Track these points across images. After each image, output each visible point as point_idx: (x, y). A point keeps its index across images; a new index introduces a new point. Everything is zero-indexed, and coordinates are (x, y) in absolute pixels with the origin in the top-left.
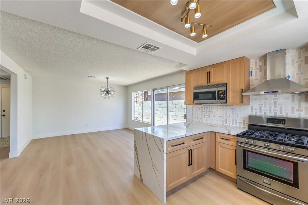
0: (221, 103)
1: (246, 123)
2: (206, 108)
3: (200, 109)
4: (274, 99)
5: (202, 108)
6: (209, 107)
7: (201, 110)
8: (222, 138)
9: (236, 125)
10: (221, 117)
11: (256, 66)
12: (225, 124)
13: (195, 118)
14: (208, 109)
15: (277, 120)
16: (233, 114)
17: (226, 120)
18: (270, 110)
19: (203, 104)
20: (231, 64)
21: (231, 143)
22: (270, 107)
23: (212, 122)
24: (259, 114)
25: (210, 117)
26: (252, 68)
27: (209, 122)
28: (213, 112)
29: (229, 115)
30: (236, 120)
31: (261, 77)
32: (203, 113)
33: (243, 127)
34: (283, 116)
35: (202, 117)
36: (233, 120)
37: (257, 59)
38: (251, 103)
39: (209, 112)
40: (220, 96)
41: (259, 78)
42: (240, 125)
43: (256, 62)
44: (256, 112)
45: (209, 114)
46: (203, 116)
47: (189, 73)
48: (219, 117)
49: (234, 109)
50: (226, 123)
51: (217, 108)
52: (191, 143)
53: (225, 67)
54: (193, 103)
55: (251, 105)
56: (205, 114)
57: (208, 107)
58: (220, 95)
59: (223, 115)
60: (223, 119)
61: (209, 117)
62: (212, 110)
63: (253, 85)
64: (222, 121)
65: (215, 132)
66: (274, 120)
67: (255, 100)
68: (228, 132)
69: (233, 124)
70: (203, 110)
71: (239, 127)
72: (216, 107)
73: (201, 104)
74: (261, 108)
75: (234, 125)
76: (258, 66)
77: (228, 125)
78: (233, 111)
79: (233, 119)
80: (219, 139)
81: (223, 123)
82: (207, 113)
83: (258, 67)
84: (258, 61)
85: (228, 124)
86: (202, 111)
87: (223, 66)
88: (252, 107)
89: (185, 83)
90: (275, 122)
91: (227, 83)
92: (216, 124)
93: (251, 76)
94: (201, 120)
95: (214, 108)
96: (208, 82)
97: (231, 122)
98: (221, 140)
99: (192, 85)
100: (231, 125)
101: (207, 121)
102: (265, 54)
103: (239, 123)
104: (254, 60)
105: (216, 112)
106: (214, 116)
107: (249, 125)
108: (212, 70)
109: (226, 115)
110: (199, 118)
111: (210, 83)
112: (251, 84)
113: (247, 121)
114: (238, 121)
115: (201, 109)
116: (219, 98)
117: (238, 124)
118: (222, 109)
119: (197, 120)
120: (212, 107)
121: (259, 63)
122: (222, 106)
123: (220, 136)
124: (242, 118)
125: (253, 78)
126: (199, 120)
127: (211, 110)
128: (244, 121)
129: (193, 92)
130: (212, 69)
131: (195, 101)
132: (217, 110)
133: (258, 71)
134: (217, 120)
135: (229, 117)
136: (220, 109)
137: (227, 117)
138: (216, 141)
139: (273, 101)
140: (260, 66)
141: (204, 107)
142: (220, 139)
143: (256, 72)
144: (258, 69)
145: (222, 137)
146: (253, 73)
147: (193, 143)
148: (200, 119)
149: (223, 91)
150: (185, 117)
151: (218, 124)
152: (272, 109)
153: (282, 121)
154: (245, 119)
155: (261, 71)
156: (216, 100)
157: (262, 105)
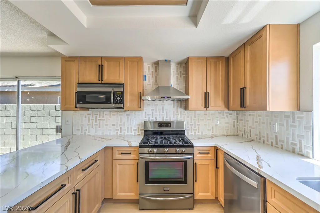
0: (115, 108)
1: (141, 130)
2: (95, 115)
3: (85, 117)
4: (162, 105)
5: (88, 114)
6: (100, 113)
7: (87, 118)
8: (122, 154)
9: (131, 133)
10: (114, 125)
11: (149, 71)
12: (119, 133)
13: (77, 130)
14: (98, 116)
15: (165, 124)
16: (128, 120)
17: (121, 128)
18: (160, 115)
19: (90, 110)
20: (128, 62)
21: (132, 156)
22: (160, 112)
23: (103, 133)
24: (151, 120)
25: (101, 126)
26: (146, 72)
27: (99, 133)
28: (105, 120)
29: (124, 123)
30: (131, 128)
31: (153, 82)
32: (91, 121)
33: (138, 134)
34: (168, 120)
35: (89, 128)
36: (128, 128)
37: (150, 65)
38: (145, 109)
39: (99, 120)
40: (117, 99)
41: (151, 83)
42: (135, 133)
43: (149, 67)
44: (149, 118)
45: (100, 123)
46: (91, 126)
47: (67, 60)
48: (113, 125)
49: (129, 115)
50: (121, 132)
51: (110, 115)
52: (78, 177)
53: (122, 63)
54: (76, 107)
55: (145, 111)
56: (94, 123)
57: (98, 113)
58: (117, 97)
59: (117, 123)
60: (117, 127)
61: (99, 127)
62: (103, 117)
63: (147, 90)
64: (116, 130)
65: (113, 147)
66: (164, 124)
67: (148, 105)
68: (129, 144)
69: (128, 132)
70: (91, 118)
71: (134, 134)
72: (108, 113)
73: (87, 109)
74: (153, 113)
75: (130, 133)
76: (150, 71)
77: (123, 135)
78: (128, 117)
79: (128, 126)
80: (117, 156)
81: (117, 132)
82: (96, 122)
83: (151, 73)
84: (151, 66)
85: (123, 133)
86: (89, 119)
87: (120, 62)
88: (146, 112)
89: (60, 75)
90: (164, 126)
91: (124, 84)
92: (109, 134)
93: (145, 80)
94: (87, 132)
95: (106, 114)
96: (100, 79)
97: (125, 130)
98: (121, 156)
99: (74, 81)
100: (126, 133)
101: (96, 132)
102: (158, 60)
103: (134, 130)
104: (148, 64)
105: (109, 119)
106: (106, 125)
107: (145, 131)
108: (106, 64)
109: (121, 122)
110: (84, 129)
111: (102, 80)
112: (145, 88)
113: (142, 127)
114: (133, 128)
115: (87, 116)
116: (116, 102)
117: (133, 132)
118: (116, 115)
119: (82, 132)
120: (103, 114)
121: (152, 69)
122: (116, 112)
123: (118, 151)
124: (138, 125)
125: (146, 82)
126: (84, 132)
127: (101, 118)
128: (138, 128)
129: (76, 90)
130: (106, 62)
131: (78, 105)
132: (110, 117)
133: (151, 76)
134: (110, 130)
135: (124, 125)
136: (115, 115)
137: (122, 125)
138: (114, 159)
139: (161, 107)
140: (152, 72)
141: (93, 113)
142: (119, 154)
143: (149, 77)
144: (150, 74)
145: (121, 152)
146: (147, 78)
147: (81, 175)
148: (86, 130)
149: (120, 93)
150: (59, 130)
151: (111, 134)
152: (161, 114)
153: (168, 124)
154: (139, 125)
155: (153, 77)
156: (111, 103)
157: (154, 110)
